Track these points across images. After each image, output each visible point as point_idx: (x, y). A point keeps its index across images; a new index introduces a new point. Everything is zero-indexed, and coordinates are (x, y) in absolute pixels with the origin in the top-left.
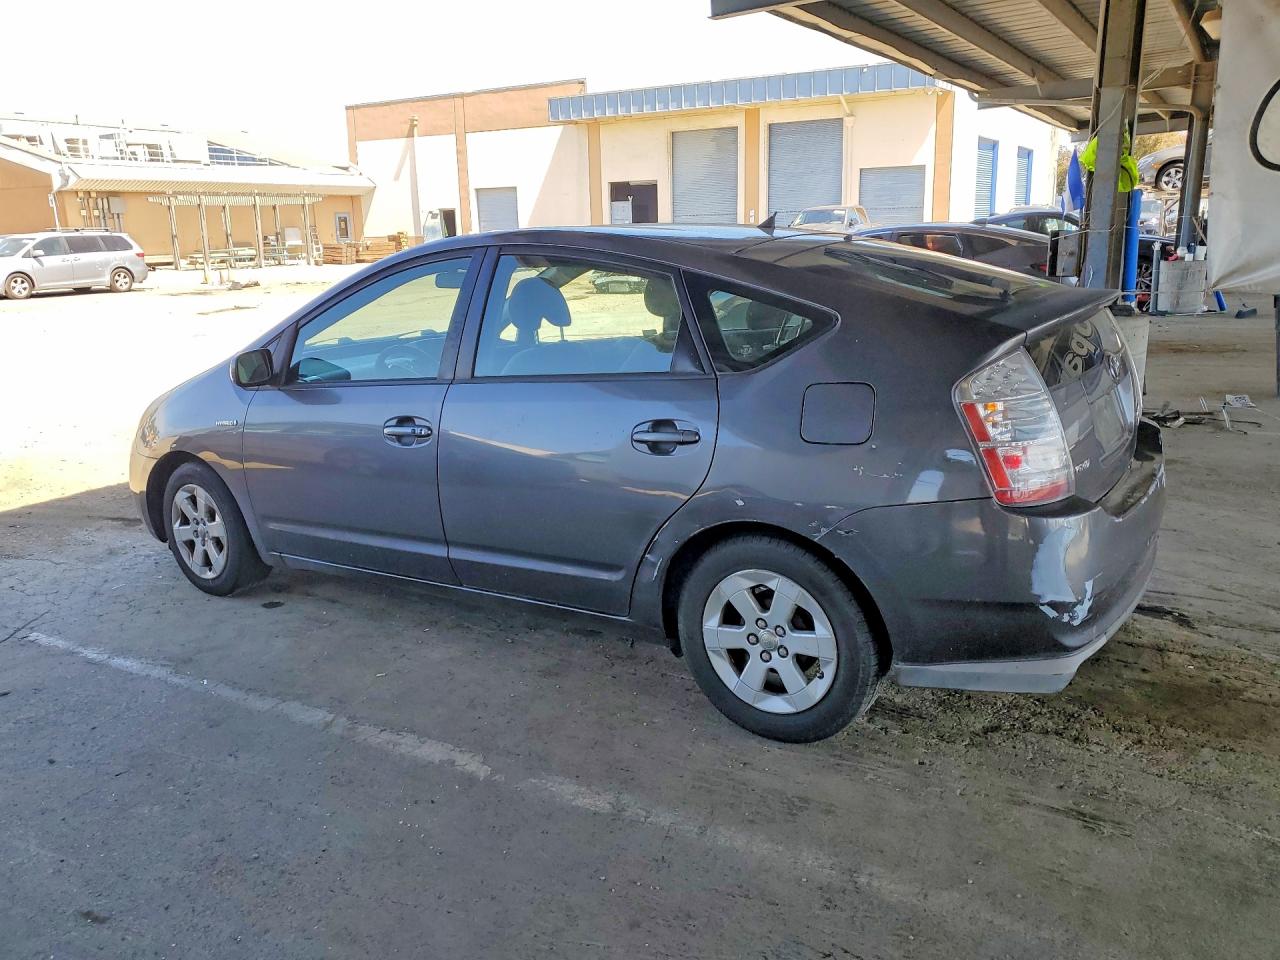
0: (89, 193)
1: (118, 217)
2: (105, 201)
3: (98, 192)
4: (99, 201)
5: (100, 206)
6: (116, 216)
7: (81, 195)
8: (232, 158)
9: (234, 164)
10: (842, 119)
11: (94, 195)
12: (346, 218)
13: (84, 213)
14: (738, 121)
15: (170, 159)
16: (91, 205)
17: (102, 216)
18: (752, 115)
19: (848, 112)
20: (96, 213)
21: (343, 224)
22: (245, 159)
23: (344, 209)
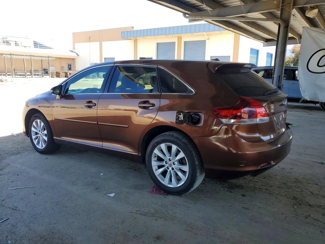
8: (37, 46)
9: (38, 48)
10: (205, 40)
12: (71, 65)
14: (176, 40)
15: (21, 45)
18: (180, 39)
19: (208, 38)
21: (70, 66)
22: (41, 46)
23: (70, 62)
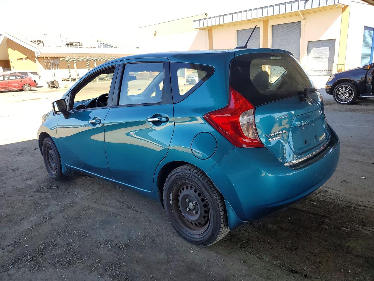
0: (47, 58)
1: (57, 66)
2: (53, 60)
3: (50, 58)
4: (51, 60)
5: (51, 62)
6: (56, 65)
7: (45, 58)
11: (49, 58)
13: (45, 64)
16: (48, 62)
17: (51, 65)
20: (50, 64)
